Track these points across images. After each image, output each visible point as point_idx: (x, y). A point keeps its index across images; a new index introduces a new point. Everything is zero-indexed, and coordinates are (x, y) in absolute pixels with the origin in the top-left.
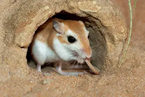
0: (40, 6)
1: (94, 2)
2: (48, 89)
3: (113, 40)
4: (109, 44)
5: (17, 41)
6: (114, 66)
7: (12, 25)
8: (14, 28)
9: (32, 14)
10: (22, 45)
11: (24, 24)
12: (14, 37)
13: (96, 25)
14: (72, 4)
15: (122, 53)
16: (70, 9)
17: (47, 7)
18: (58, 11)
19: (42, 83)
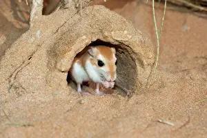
0: (78, 36)
1: (126, 32)
2: (85, 107)
3: (142, 64)
4: (138, 67)
5: (58, 66)
6: (143, 87)
7: (54, 52)
8: (56, 55)
9: (71, 43)
10: (63, 70)
11: (65, 52)
12: (56, 63)
13: (128, 51)
14: (106, 34)
15: (150, 76)
16: (104, 38)
17: (84, 37)
18: (95, 39)
19: (80, 102)
